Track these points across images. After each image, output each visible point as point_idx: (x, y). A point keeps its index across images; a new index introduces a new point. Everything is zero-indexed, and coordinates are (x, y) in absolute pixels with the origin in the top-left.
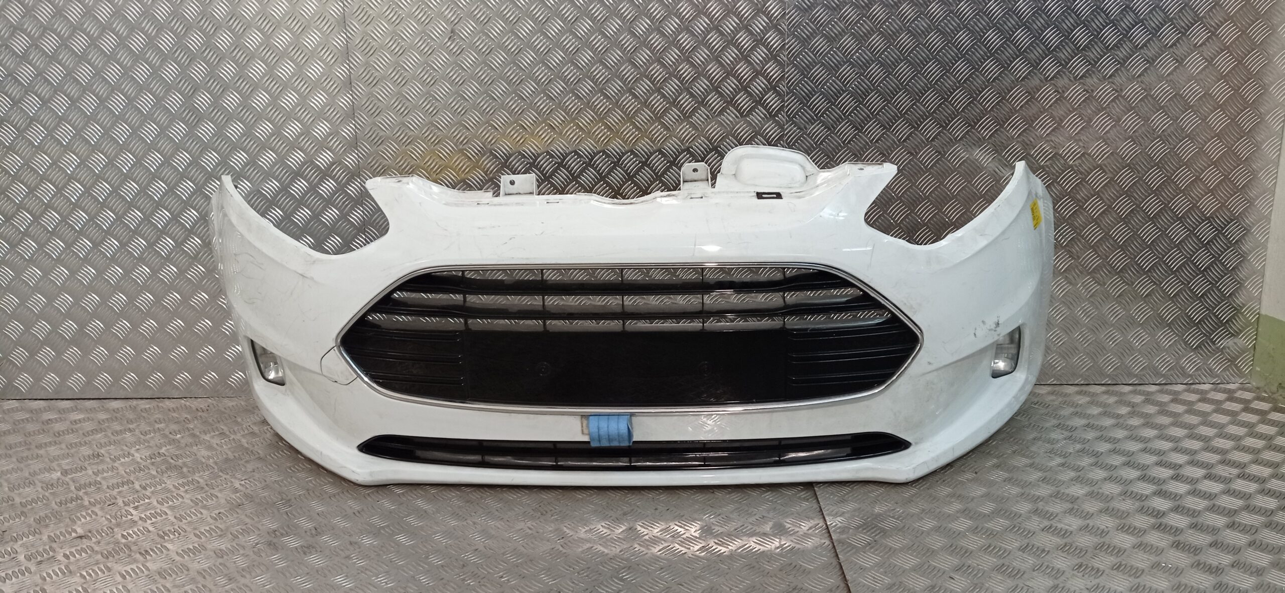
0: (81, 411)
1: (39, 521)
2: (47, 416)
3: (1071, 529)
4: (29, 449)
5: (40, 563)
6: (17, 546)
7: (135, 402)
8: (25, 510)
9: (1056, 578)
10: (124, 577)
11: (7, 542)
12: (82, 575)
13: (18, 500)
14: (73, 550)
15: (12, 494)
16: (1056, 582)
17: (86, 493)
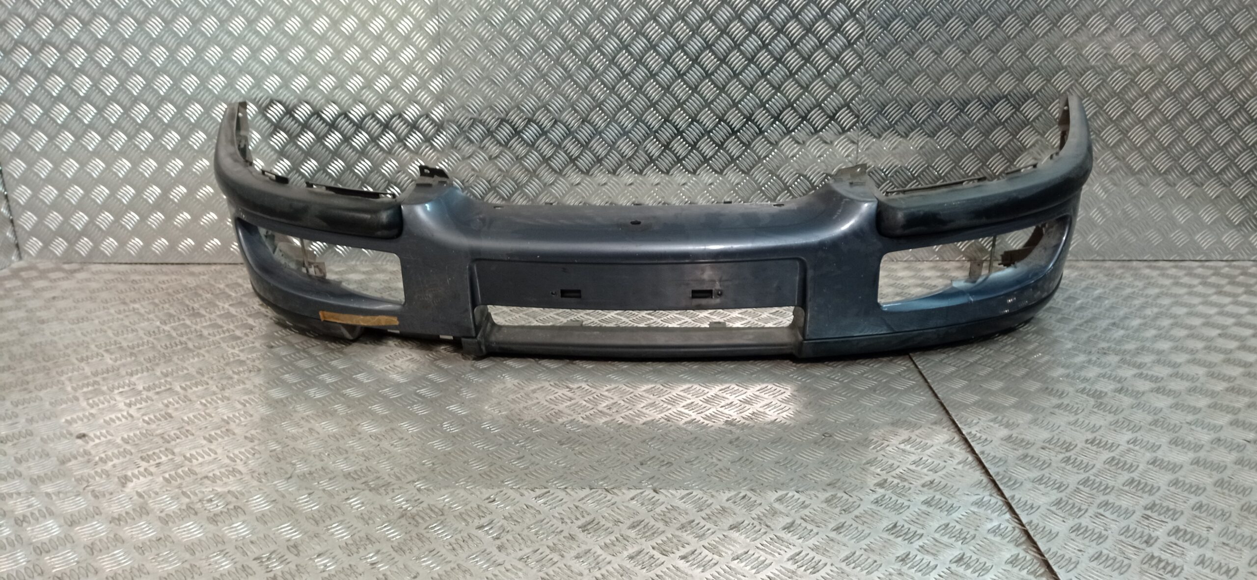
0: (166, 274)
1: (150, 360)
2: (137, 277)
3: (1161, 375)
4: (124, 303)
5: (158, 393)
6: (134, 379)
7: (218, 267)
8: (134, 351)
9: (1155, 414)
10: (245, 406)
11: (123, 377)
12: (201, 403)
13: (125, 344)
14: (188, 383)
15: (119, 339)
16: (1156, 417)
17: (189, 339)
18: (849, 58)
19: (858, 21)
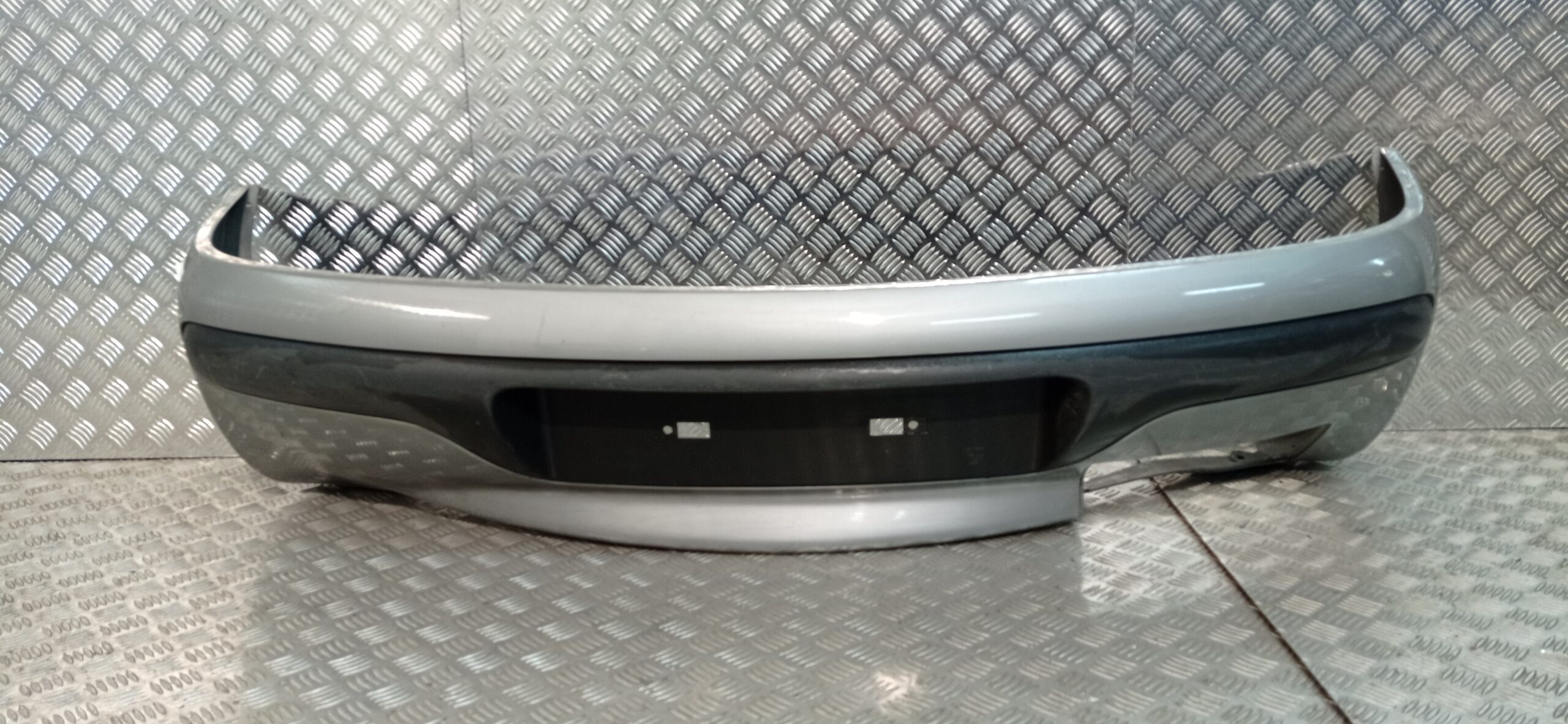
0: (45, 476)
7: (129, 465)
18: (1108, 117)
19: (1121, 58)
